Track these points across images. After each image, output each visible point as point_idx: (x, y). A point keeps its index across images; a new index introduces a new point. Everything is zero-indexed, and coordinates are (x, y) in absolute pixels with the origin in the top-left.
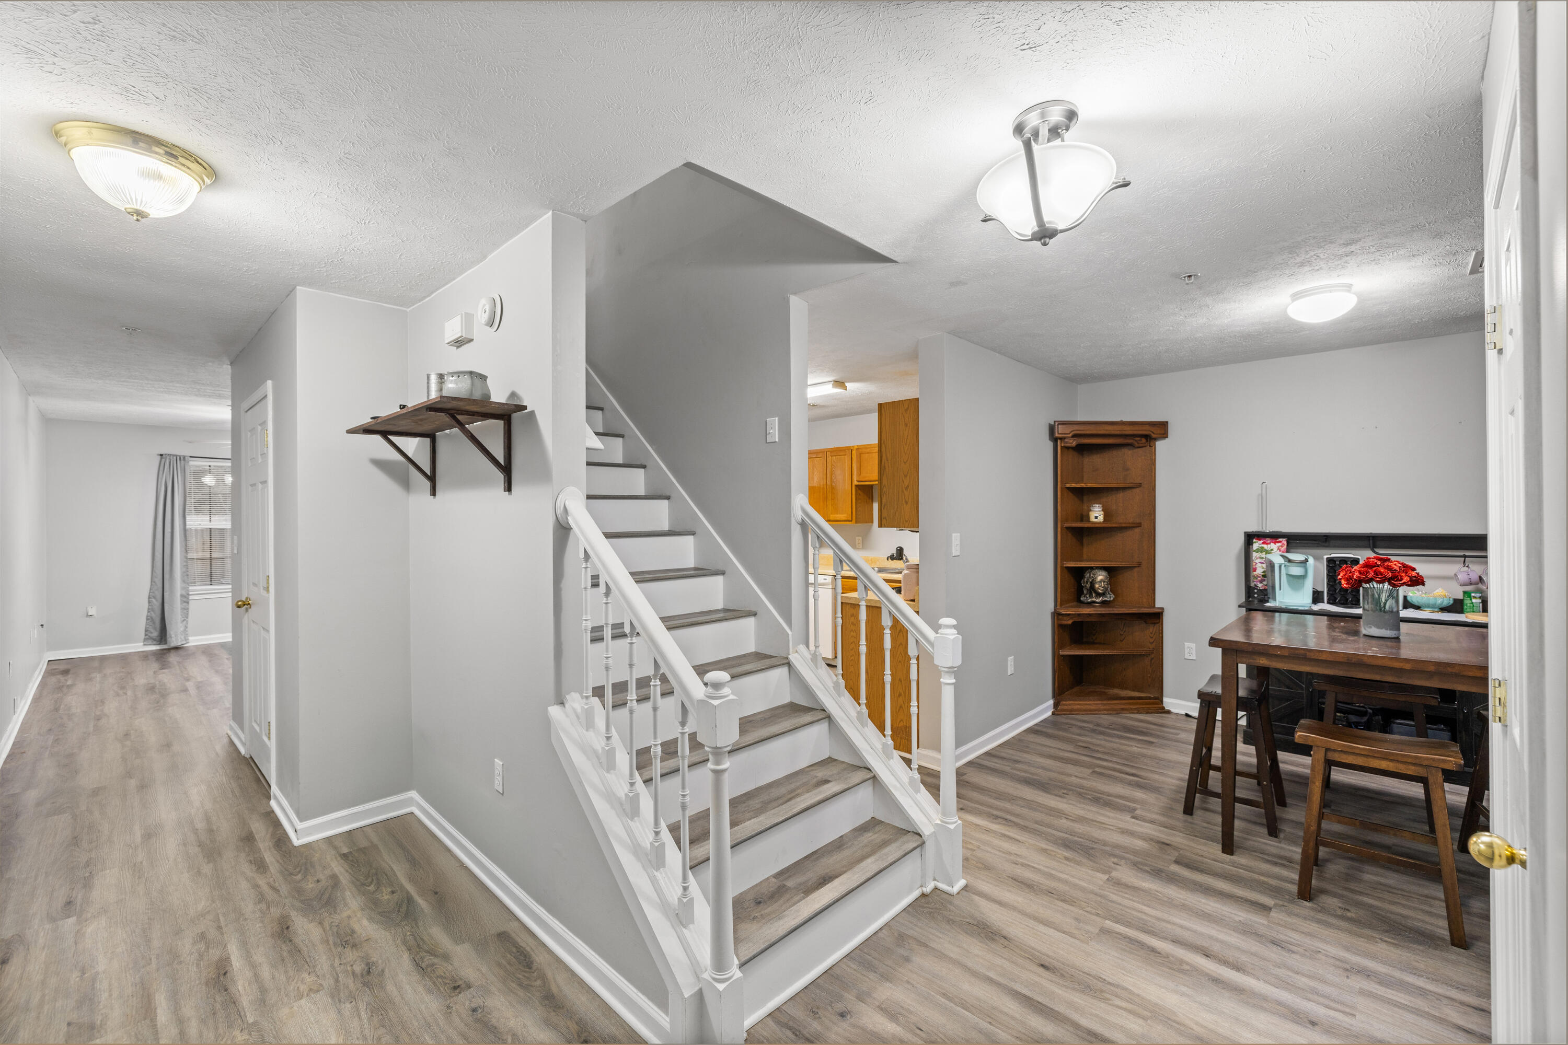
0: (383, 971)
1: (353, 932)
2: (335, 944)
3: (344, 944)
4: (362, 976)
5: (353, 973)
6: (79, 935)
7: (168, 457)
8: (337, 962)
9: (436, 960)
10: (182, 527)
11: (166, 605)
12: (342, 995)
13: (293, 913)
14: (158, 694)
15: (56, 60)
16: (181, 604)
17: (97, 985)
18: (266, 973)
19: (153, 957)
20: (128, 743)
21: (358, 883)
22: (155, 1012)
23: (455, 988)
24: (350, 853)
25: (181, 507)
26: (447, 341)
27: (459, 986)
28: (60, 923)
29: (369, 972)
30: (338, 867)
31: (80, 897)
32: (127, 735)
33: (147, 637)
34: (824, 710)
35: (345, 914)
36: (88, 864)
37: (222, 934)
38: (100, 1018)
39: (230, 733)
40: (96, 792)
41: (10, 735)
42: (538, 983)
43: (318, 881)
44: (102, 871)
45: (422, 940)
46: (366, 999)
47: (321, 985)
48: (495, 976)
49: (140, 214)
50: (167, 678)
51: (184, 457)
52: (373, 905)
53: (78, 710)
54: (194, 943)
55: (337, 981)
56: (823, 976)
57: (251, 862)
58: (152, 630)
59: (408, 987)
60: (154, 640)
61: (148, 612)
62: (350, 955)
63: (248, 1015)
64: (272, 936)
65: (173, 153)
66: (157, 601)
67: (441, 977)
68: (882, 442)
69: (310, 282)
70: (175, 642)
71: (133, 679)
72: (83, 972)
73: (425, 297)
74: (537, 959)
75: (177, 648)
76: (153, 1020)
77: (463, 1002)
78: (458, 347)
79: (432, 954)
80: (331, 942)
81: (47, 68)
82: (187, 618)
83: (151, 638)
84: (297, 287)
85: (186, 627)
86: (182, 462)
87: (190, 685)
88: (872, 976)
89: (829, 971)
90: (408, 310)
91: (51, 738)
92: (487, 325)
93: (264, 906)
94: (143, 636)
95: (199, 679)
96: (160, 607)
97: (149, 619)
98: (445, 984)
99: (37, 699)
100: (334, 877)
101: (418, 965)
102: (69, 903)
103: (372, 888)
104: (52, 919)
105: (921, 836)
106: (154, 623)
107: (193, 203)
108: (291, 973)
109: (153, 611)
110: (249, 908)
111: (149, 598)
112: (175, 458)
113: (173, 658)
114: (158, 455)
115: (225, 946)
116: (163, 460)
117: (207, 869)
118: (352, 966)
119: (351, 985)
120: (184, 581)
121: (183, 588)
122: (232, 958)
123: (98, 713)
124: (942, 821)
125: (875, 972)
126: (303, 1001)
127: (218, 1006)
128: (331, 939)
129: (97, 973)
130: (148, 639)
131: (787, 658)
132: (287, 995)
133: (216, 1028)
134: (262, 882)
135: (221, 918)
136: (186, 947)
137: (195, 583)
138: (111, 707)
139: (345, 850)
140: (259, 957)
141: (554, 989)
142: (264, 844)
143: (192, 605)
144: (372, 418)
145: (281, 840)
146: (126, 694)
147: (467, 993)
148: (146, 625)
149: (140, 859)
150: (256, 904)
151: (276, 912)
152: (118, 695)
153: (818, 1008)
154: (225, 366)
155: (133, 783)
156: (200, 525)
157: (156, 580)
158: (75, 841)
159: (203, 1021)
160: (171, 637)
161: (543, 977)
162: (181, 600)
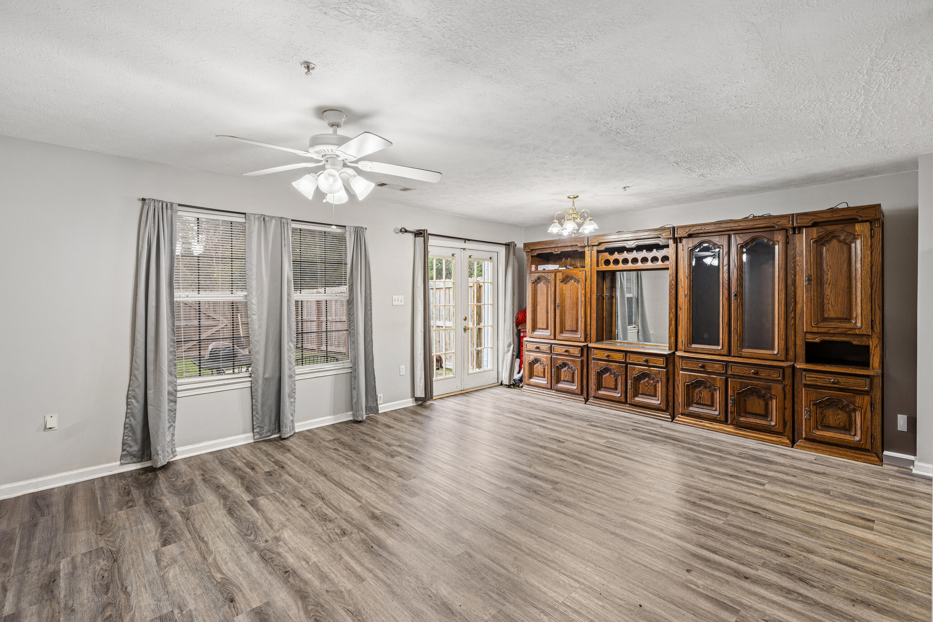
7: (152, 203)
11: (150, 408)
16: (168, 403)
33: (125, 453)
58: (132, 443)
60: (134, 456)
61: (126, 418)
66: (138, 402)
70: (162, 461)
82: (174, 422)
83: (130, 454)
85: (173, 435)
97: (128, 427)
106: (134, 433)
109: (133, 416)
111: (128, 398)
112: (161, 204)
114: (139, 200)
116: (146, 208)
120: (170, 373)
121: (170, 383)
143: (180, 404)
148: (124, 436)
162: (168, 399)
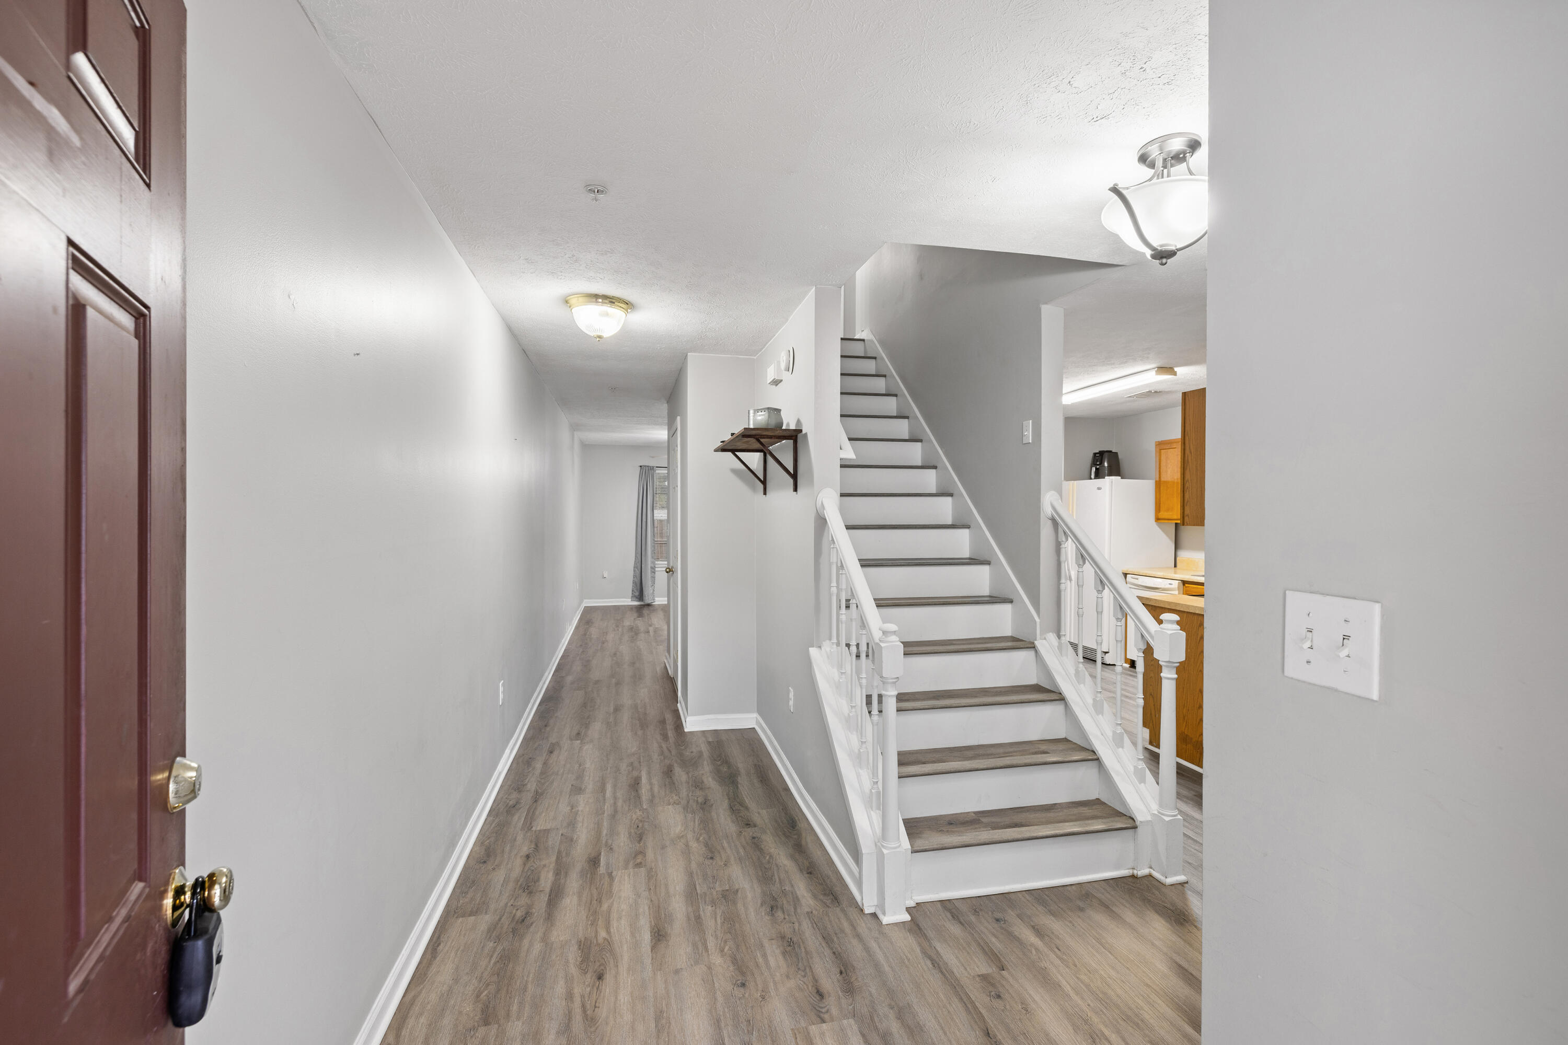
0: (712, 805)
1: (703, 782)
2: (692, 785)
3: (696, 787)
4: (701, 804)
5: (697, 801)
6: (580, 749)
8: (690, 794)
9: (742, 809)
10: (652, 518)
12: (689, 810)
13: (675, 765)
14: (634, 632)
15: (562, 274)
17: (585, 773)
18: (656, 789)
19: (609, 768)
20: (615, 658)
21: (712, 758)
22: (606, 791)
23: (747, 824)
24: (713, 741)
25: (651, 505)
26: (768, 383)
27: (749, 824)
28: (574, 742)
29: (705, 803)
30: (704, 748)
31: (583, 731)
32: (615, 654)
34: (1061, 694)
35: (701, 772)
36: (588, 717)
37: (640, 765)
38: (584, 786)
39: (666, 661)
40: (597, 682)
41: (563, 644)
42: (795, 837)
43: (692, 752)
44: (594, 722)
45: (737, 796)
46: (700, 815)
47: (680, 802)
48: (772, 826)
49: (600, 337)
50: (640, 623)
51: (653, 467)
52: (717, 773)
53: (595, 636)
54: (627, 766)
55: (688, 802)
56: (998, 895)
57: (661, 734)
59: (722, 816)
62: (698, 793)
63: (644, 805)
64: (663, 773)
65: (610, 300)
67: (742, 817)
68: (1186, 433)
69: (695, 349)
71: (623, 622)
72: (580, 765)
73: (762, 349)
74: (800, 825)
75: (649, 605)
76: (604, 794)
77: (749, 832)
78: (776, 385)
79: (740, 805)
80: (690, 784)
81: (560, 277)
84: (689, 354)
86: (652, 471)
87: (651, 629)
88: (1040, 908)
89: (1005, 895)
90: (755, 358)
91: (581, 650)
92: (786, 370)
93: (631, 768)
94: (631, 595)
95: (657, 626)
96: (640, 575)
98: (742, 821)
99: (577, 628)
100: (701, 753)
101: (731, 808)
102: (578, 734)
103: (719, 763)
104: (571, 740)
105: (1135, 821)
107: (625, 321)
108: (667, 792)
110: (655, 757)
113: (645, 611)
115: (641, 771)
117: (640, 733)
118: (697, 798)
119: (695, 807)
122: (643, 778)
123: (604, 639)
124: (1159, 812)
125: (1046, 907)
126: (670, 807)
127: (632, 797)
128: (690, 782)
129: (585, 768)
130: (634, 597)
131: (1034, 643)
132: (663, 802)
133: (629, 806)
134: (664, 746)
135: (642, 758)
136: (624, 767)
137: (658, 559)
138: (610, 636)
139: (710, 740)
140: (655, 781)
141: (803, 843)
142: (670, 727)
144: (721, 442)
145: (679, 726)
146: (618, 630)
147: (753, 829)
149: (610, 721)
150: (659, 755)
151: (667, 762)
152: (615, 631)
153: (981, 910)
154: (665, 405)
155: (614, 680)
156: (662, 516)
157: (638, 555)
158: (584, 705)
159: (624, 801)
160: (645, 597)
161: (799, 835)
